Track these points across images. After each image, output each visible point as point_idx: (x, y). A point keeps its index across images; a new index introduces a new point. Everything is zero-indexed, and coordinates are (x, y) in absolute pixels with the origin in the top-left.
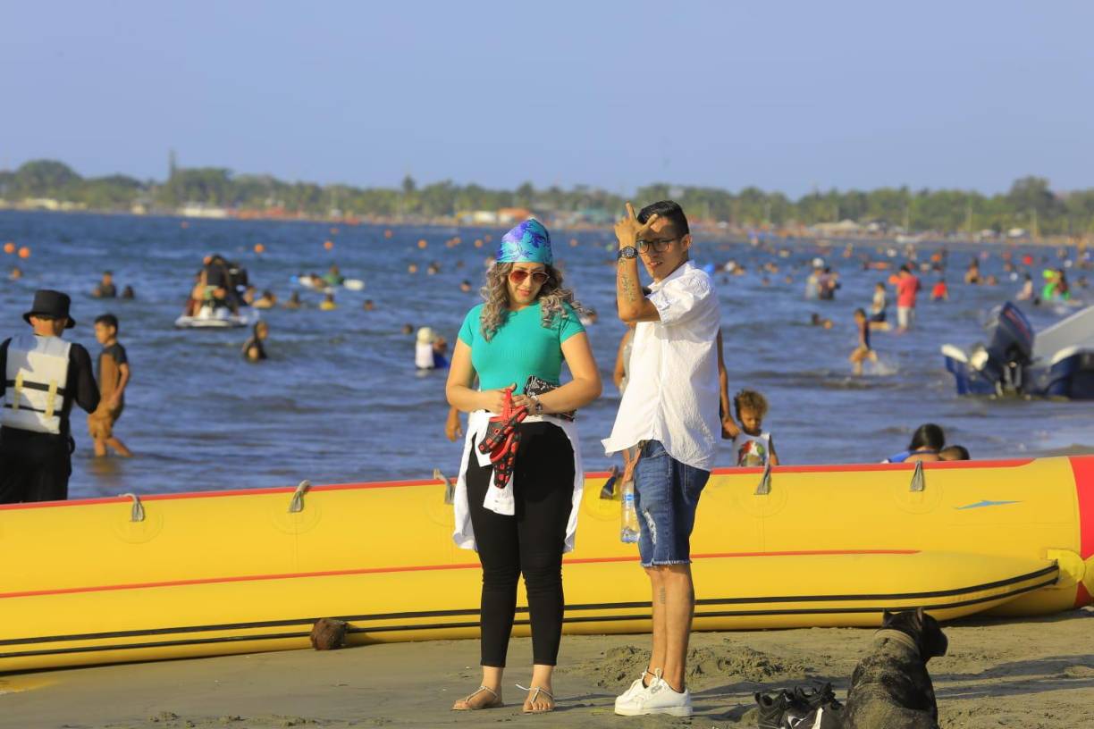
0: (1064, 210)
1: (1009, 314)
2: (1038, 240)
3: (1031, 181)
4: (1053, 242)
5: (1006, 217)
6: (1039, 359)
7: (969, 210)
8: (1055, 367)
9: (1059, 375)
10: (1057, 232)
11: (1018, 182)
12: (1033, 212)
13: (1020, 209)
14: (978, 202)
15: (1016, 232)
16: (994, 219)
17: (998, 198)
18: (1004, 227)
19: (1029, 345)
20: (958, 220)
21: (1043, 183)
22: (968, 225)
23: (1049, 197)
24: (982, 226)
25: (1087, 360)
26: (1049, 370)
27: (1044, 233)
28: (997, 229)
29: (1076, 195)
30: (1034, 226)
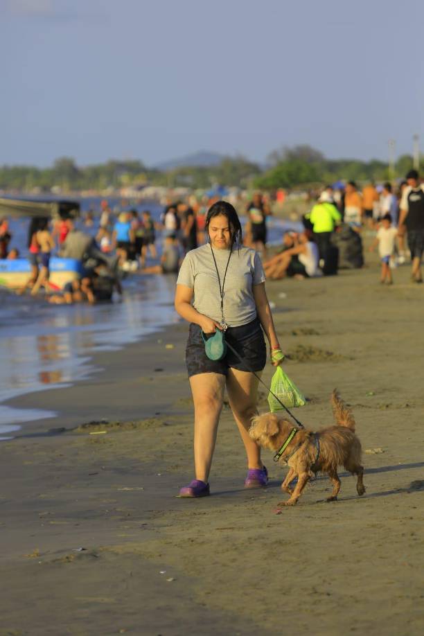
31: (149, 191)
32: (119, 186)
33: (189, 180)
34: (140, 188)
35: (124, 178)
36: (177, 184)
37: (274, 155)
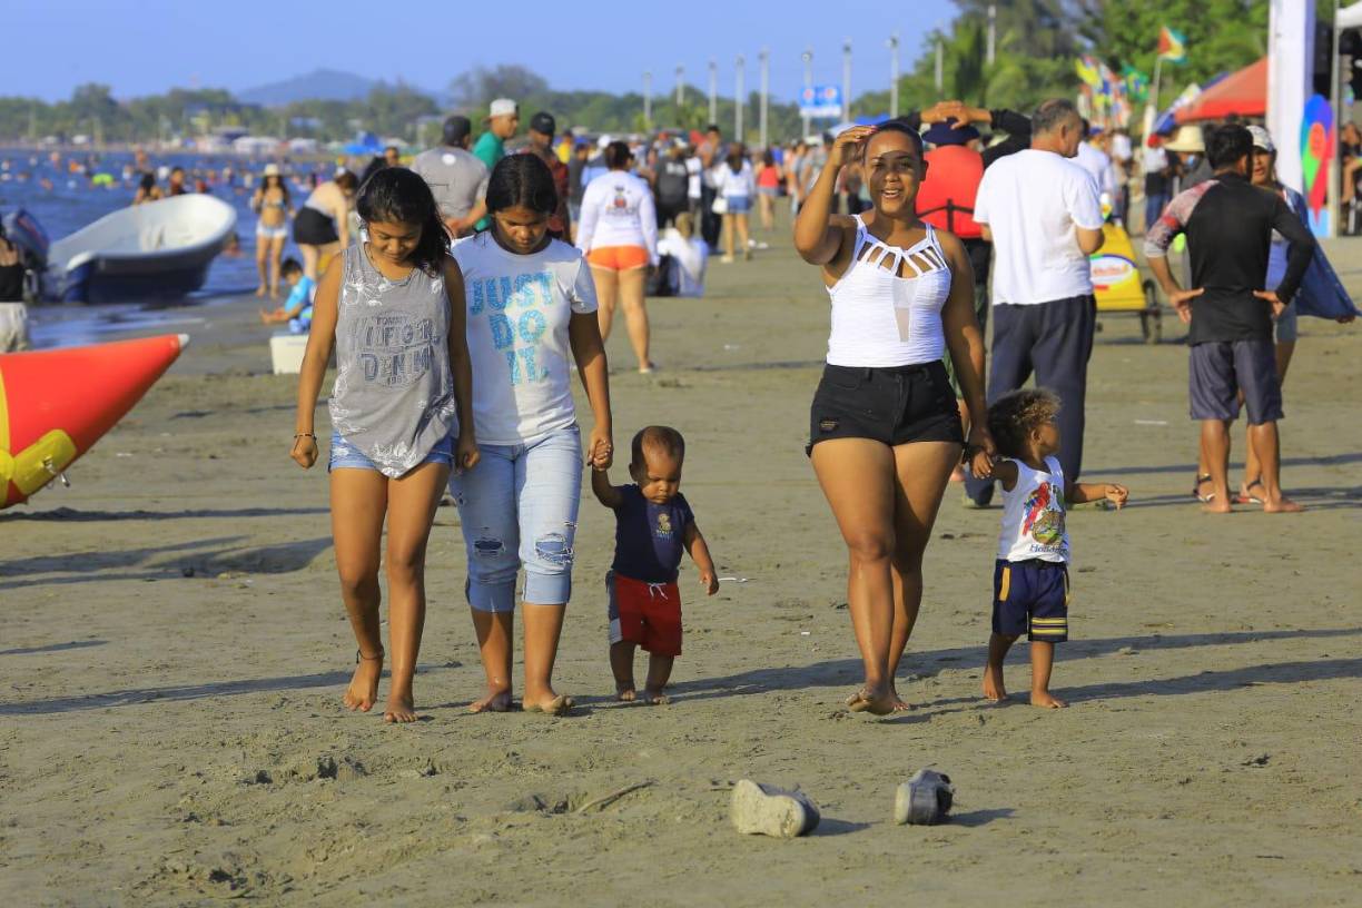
0: (128, 117)
1: (24, 221)
2: (100, 147)
3: (93, 88)
4: (116, 148)
5: (70, 124)
6: (54, 266)
7: (32, 118)
8: (71, 273)
9: (74, 281)
10: (121, 139)
11: (79, 89)
12: (96, 120)
13: (84, 116)
14: (41, 110)
15: (80, 139)
16: (58, 126)
17: (61, 105)
18: (67, 133)
19: (45, 252)
20: (23, 127)
21: (106, 89)
22: (32, 132)
23: (111, 103)
24: (43, 133)
25: (102, 266)
26: (64, 276)
27: (108, 139)
28: (62, 137)
29: (137, 102)
30: (98, 133)
31: (244, 146)
32: (193, 133)
33: (315, 123)
34: (232, 137)
35: (201, 121)
36: (293, 133)
37: (463, 81)
